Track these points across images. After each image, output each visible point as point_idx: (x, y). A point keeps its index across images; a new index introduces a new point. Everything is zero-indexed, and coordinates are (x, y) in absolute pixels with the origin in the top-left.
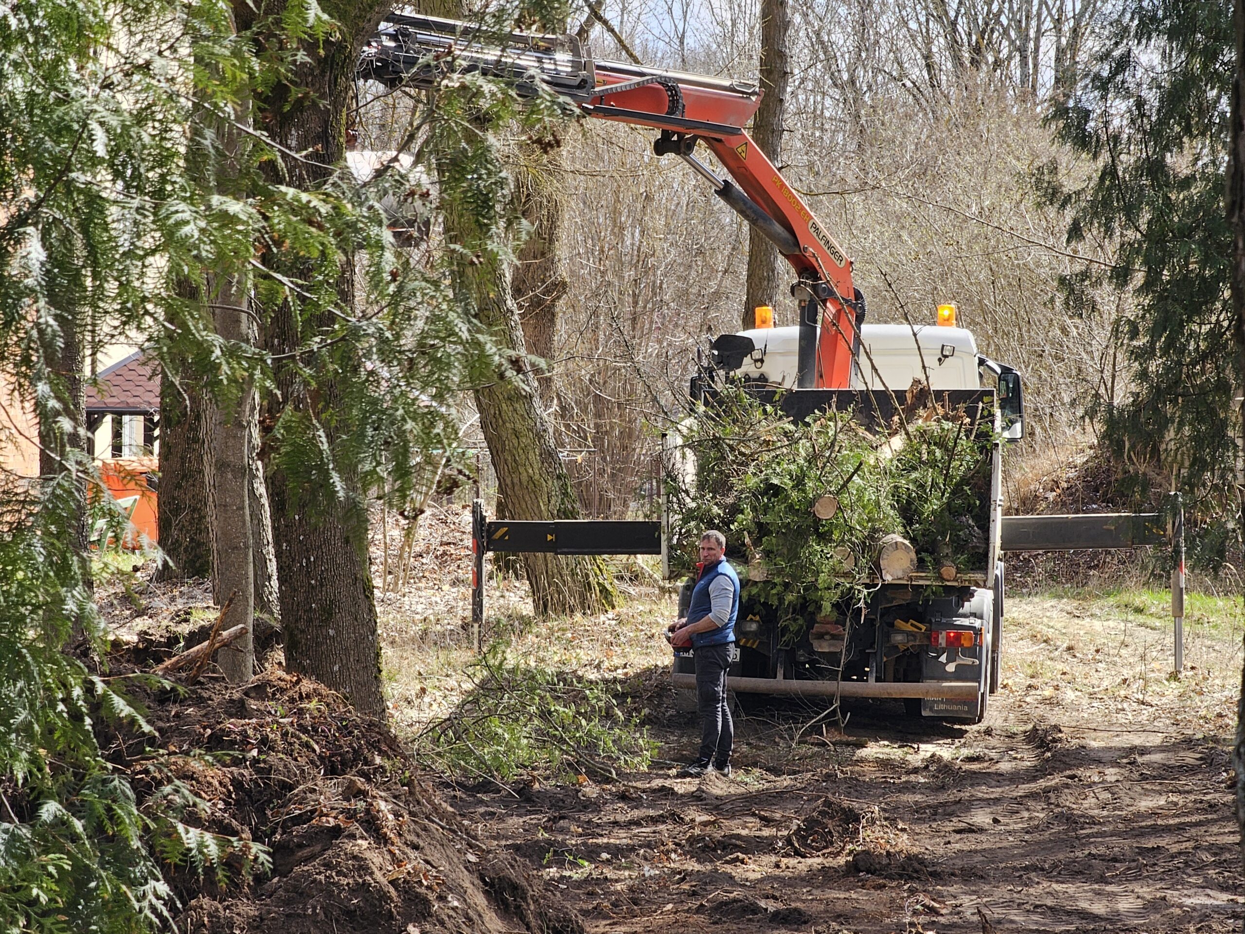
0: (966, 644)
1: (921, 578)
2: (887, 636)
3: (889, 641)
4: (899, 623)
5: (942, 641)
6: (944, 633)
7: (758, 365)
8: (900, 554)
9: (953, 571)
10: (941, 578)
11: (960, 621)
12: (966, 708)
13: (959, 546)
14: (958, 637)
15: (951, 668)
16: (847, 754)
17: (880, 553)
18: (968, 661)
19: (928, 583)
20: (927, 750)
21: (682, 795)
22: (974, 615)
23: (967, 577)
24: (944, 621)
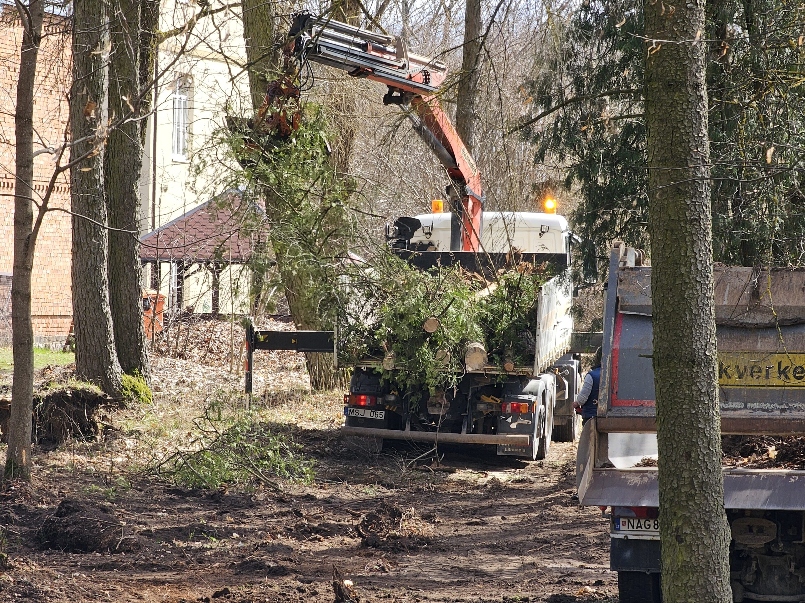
0: (524, 411)
1: (493, 370)
2: (474, 405)
3: (476, 408)
4: (484, 397)
5: (509, 409)
6: (510, 404)
7: (428, 236)
8: (477, 355)
9: (512, 366)
10: (504, 370)
11: (522, 397)
12: (524, 451)
13: (518, 350)
14: (518, 407)
15: (514, 426)
16: (442, 477)
17: (465, 353)
18: (525, 422)
19: (498, 373)
20: (492, 474)
21: (319, 500)
22: (532, 393)
23: (520, 370)
24: (512, 396)
